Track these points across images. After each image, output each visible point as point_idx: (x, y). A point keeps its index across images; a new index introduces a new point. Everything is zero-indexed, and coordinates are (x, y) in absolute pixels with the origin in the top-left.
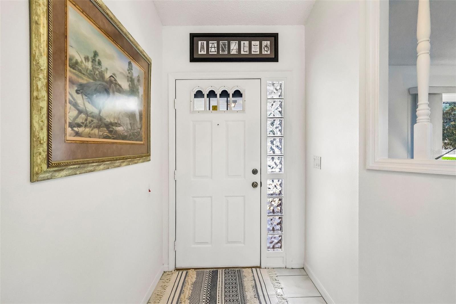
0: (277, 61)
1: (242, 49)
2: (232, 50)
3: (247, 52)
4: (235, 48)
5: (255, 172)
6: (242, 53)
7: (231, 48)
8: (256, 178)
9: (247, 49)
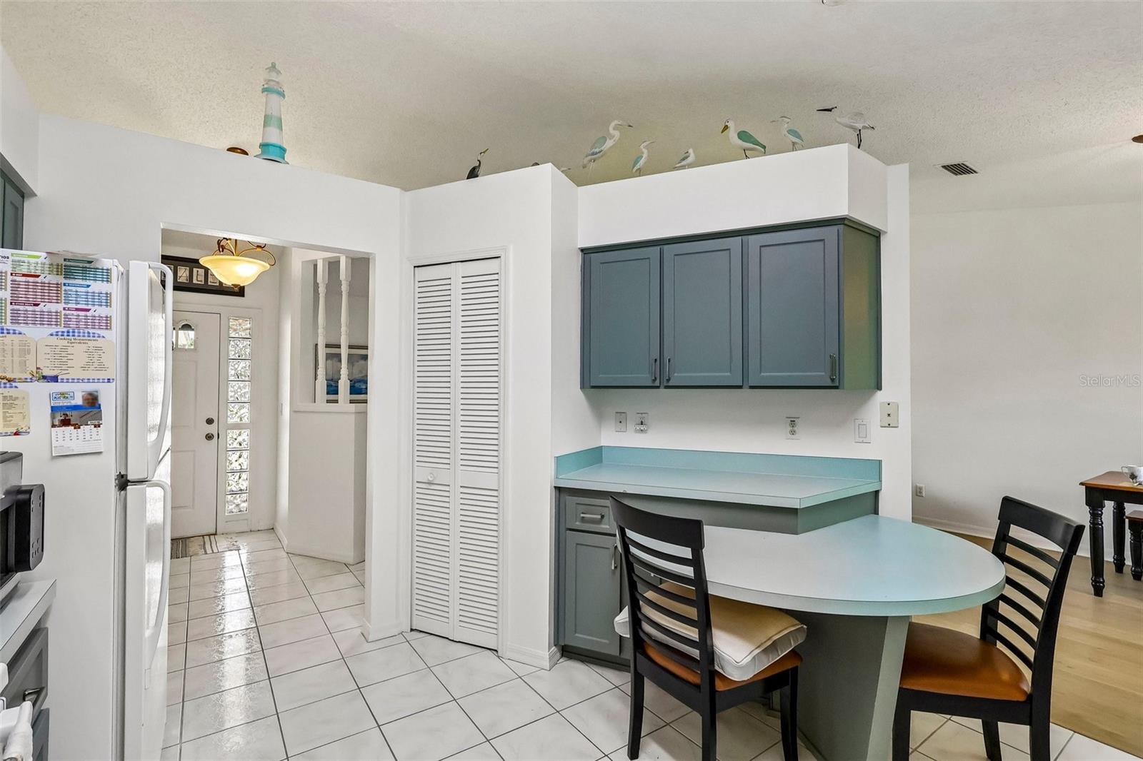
0: (243, 296)
1: (195, 278)
2: (180, 277)
3: (201, 281)
4: (184, 275)
5: (210, 421)
6: (195, 281)
7: (179, 275)
8: (212, 429)
9: (202, 278)
